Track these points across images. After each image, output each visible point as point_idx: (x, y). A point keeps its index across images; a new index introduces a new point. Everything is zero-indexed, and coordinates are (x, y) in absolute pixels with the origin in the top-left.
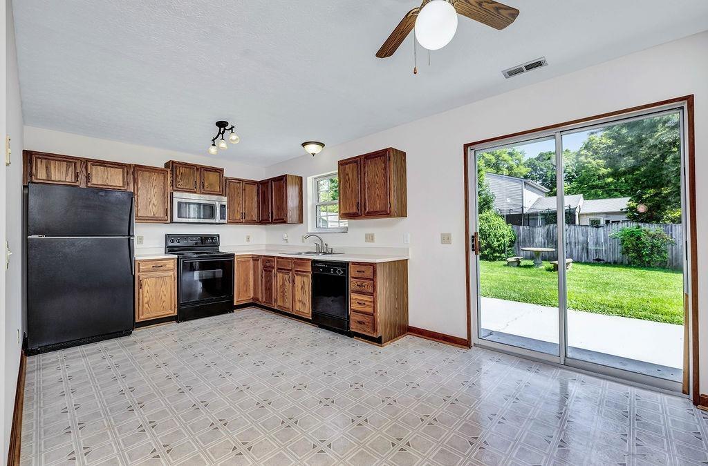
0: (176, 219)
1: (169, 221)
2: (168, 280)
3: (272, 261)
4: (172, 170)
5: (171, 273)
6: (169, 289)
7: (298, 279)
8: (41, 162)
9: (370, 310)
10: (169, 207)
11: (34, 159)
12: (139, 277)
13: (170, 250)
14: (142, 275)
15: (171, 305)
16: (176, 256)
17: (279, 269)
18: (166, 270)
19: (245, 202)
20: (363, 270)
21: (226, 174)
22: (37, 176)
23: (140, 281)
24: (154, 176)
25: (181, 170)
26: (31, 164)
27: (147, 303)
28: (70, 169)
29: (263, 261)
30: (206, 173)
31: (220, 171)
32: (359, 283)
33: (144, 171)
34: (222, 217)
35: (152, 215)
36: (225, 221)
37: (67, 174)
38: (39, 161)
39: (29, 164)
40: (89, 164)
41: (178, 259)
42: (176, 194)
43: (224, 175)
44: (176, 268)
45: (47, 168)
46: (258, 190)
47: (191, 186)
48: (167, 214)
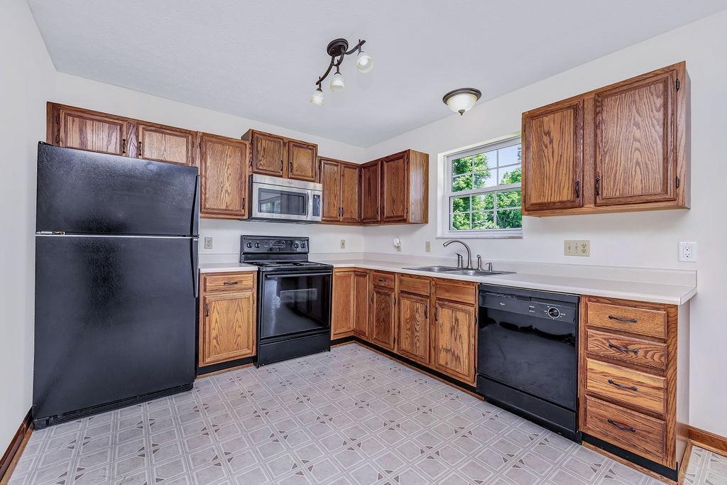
0: (256, 213)
1: (246, 217)
2: (244, 304)
3: (391, 280)
4: (252, 144)
5: (249, 294)
6: (246, 317)
7: (445, 315)
8: (73, 121)
9: (658, 406)
10: (247, 195)
11: (62, 116)
12: (205, 299)
13: (247, 258)
14: (210, 297)
15: (248, 342)
16: (255, 268)
17: (402, 292)
18: (242, 290)
19: (343, 192)
20: (632, 316)
21: (322, 152)
22: (66, 142)
23: (205, 305)
24: (229, 150)
25: (264, 144)
26: (58, 123)
27: (216, 338)
28: (114, 134)
29: (374, 279)
30: (296, 150)
31: (313, 148)
32: (614, 342)
33: (215, 142)
34: (315, 213)
35: (224, 207)
36: (319, 219)
37: (109, 141)
38: (70, 119)
39: (55, 124)
40: (141, 128)
41: (259, 272)
42: (257, 178)
43: (319, 155)
44: (256, 287)
45: (81, 131)
46: (360, 176)
47: (276, 167)
48: (244, 206)
